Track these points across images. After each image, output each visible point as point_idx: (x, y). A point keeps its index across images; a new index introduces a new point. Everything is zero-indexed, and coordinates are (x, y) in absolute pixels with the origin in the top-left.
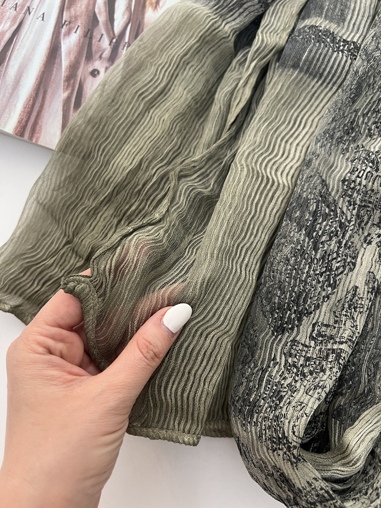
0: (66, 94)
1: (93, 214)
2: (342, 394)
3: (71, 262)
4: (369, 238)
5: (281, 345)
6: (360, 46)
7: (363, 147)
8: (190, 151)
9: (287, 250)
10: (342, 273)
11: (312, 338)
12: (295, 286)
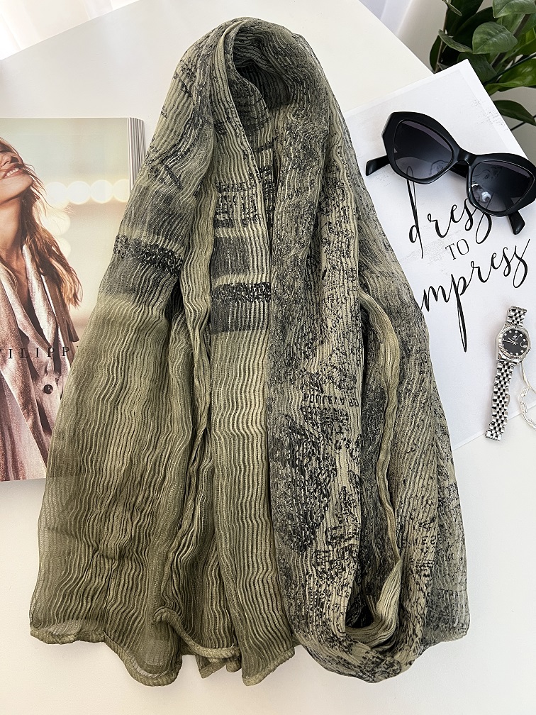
0: (30, 421)
1: (106, 517)
2: (366, 574)
3: (107, 568)
4: (338, 445)
5: (308, 559)
6: (270, 284)
7: (305, 370)
8: (168, 426)
9: (282, 487)
10: (329, 481)
11: (328, 543)
12: (299, 510)
